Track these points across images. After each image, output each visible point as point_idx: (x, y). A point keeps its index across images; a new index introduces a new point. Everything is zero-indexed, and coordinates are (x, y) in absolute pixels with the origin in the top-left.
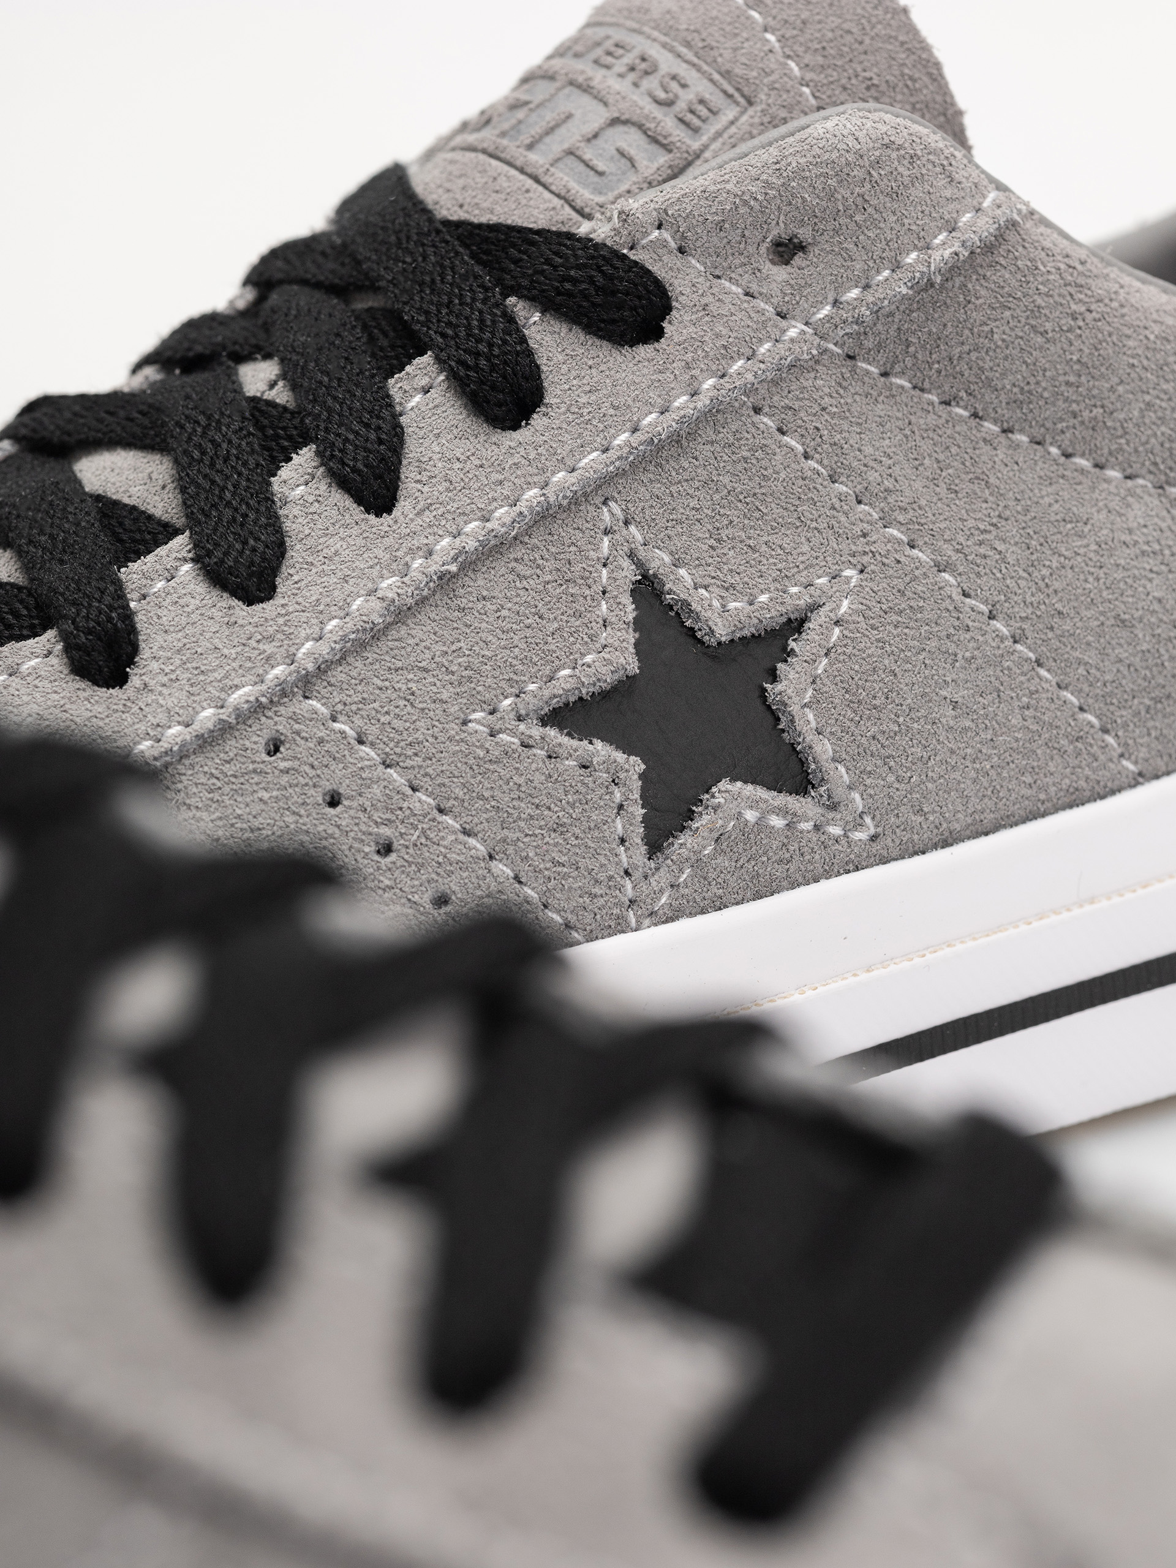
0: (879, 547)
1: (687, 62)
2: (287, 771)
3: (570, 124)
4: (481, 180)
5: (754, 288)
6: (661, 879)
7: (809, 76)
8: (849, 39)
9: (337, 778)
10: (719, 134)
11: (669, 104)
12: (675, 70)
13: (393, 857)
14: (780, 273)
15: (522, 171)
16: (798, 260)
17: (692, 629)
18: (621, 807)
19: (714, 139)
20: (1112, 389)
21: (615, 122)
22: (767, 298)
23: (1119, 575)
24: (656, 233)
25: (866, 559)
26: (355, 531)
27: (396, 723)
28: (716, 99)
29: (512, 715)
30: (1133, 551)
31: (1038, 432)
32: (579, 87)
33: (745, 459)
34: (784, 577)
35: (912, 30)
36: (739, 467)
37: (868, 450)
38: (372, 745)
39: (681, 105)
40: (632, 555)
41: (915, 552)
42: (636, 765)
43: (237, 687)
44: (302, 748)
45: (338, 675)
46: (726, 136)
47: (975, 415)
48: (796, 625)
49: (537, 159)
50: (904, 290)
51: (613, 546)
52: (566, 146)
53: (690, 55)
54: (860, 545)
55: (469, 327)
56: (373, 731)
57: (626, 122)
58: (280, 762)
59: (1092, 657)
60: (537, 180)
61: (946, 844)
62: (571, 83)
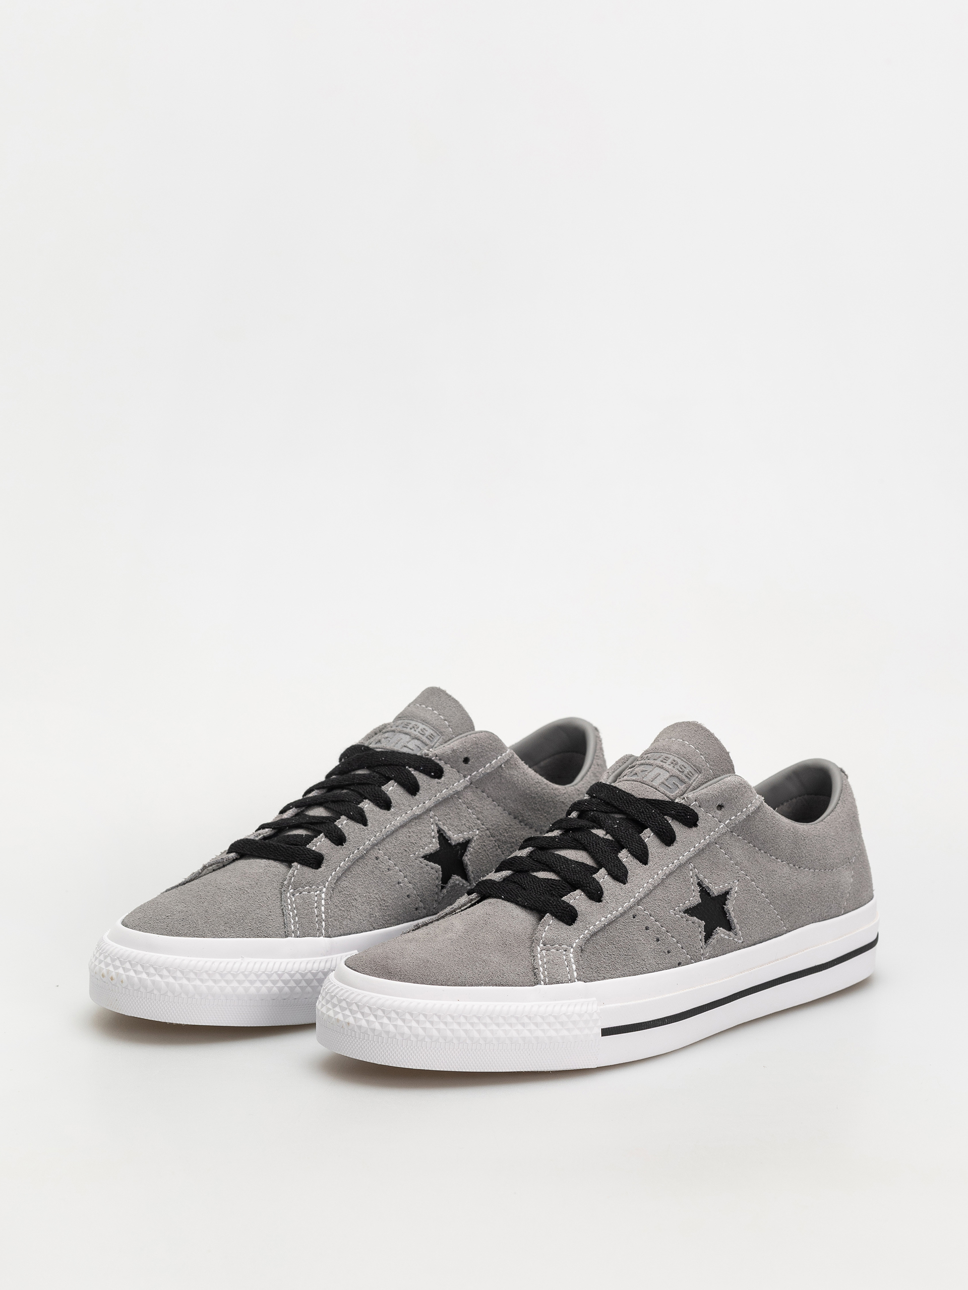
0: (741, 875)
1: (685, 762)
2: (638, 922)
3: (660, 776)
4: (642, 789)
5: (715, 816)
6: (708, 949)
7: (712, 767)
8: (718, 759)
9: (648, 924)
10: (695, 780)
11: (683, 772)
12: (682, 764)
13: (659, 942)
14: (719, 812)
15: (652, 787)
16: (723, 809)
17: (709, 893)
18: (700, 932)
19: (694, 781)
20: (780, 841)
21: (671, 776)
22: (717, 818)
23: (783, 884)
24: (694, 803)
25: (739, 878)
26: (641, 868)
27: (657, 912)
28: (693, 772)
29: (678, 911)
30: (785, 879)
31: (766, 850)
32: (660, 767)
33: (715, 854)
34: (724, 882)
35: (729, 757)
36: (714, 856)
37: (737, 853)
38: (653, 917)
39: (686, 773)
40: (696, 875)
41: (747, 877)
42: (703, 923)
43: (626, 903)
44: (640, 917)
45: (644, 901)
46: (696, 780)
47: (754, 846)
48: (727, 893)
49: (655, 784)
50: (745, 817)
51: (693, 873)
52: (661, 781)
53: (685, 760)
54: (737, 875)
55: (658, 823)
56: (653, 913)
57: (674, 776)
58: (636, 920)
59: (779, 902)
60: (656, 789)
61: (754, 945)
62: (657, 766)
